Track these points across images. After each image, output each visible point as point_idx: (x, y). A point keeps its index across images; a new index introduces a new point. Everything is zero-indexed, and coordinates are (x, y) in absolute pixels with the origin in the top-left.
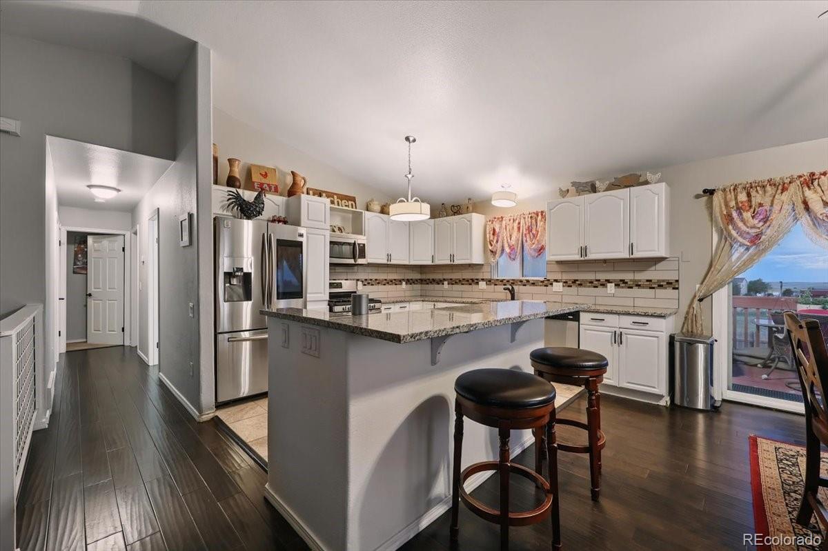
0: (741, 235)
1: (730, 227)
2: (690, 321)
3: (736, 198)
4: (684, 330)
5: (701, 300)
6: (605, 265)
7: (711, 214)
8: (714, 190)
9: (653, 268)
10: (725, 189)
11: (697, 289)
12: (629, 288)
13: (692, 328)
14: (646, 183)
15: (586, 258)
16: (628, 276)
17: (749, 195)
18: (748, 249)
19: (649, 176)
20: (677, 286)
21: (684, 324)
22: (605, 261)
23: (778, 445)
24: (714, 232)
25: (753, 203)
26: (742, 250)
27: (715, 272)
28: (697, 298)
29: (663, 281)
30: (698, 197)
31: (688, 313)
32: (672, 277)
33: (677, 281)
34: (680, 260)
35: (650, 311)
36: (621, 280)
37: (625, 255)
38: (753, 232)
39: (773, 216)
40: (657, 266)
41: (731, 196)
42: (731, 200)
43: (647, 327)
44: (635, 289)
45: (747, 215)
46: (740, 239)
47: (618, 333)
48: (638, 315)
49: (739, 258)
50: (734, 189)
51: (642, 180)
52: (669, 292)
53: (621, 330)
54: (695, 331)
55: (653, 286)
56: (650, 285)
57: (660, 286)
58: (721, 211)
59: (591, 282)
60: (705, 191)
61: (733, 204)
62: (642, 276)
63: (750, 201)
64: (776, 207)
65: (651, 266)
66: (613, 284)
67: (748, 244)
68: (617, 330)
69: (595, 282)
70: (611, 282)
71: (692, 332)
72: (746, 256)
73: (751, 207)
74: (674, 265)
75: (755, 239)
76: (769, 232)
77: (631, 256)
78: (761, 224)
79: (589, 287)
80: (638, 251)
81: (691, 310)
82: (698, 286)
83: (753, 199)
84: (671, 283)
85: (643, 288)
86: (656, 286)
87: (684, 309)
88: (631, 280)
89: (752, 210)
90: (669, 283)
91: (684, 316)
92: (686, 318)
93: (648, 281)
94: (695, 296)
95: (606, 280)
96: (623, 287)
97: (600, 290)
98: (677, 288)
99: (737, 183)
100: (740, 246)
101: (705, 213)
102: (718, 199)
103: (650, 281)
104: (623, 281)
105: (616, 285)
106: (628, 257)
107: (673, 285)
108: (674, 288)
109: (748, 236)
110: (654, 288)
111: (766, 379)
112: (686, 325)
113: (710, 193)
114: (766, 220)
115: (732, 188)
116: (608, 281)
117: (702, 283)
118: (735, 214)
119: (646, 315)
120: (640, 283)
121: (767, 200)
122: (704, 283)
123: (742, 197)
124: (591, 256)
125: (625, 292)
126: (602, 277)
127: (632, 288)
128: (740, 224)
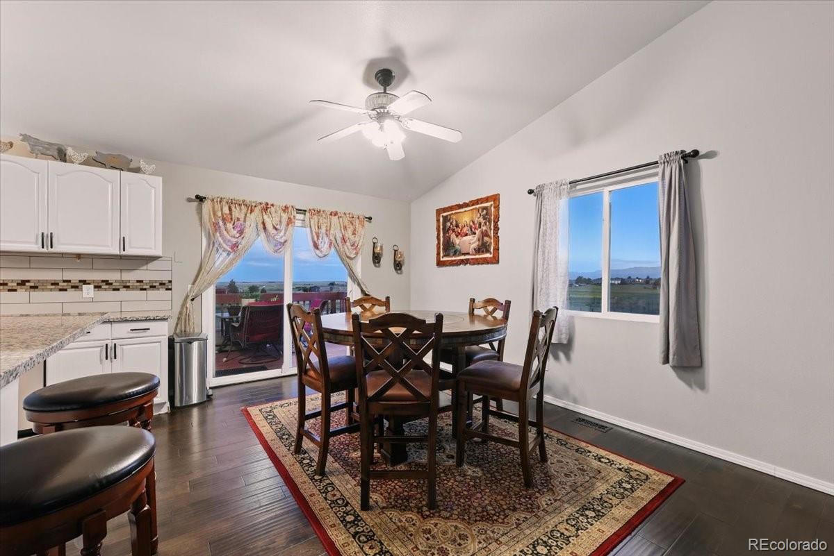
0: (224, 241)
1: (218, 234)
2: (183, 321)
3: (222, 210)
4: (178, 331)
5: (192, 300)
6: (78, 261)
7: (201, 219)
8: (205, 198)
9: (145, 267)
10: (213, 200)
11: (189, 289)
12: (114, 290)
13: (185, 328)
14: (137, 170)
15: (50, 250)
16: (113, 276)
17: (230, 209)
18: (228, 255)
19: (143, 164)
20: (170, 287)
21: (177, 324)
22: (79, 256)
23: (262, 406)
24: (203, 237)
25: (233, 216)
26: (225, 254)
27: (205, 274)
28: (190, 298)
29: (156, 281)
30: (189, 200)
31: (181, 313)
32: (165, 277)
33: (170, 282)
34: (173, 260)
35: (152, 315)
36: (103, 281)
37: (115, 250)
38: (234, 240)
39: (246, 230)
40: (149, 265)
41: (217, 207)
42: (218, 210)
43: (147, 333)
44: (123, 292)
45: (230, 226)
46: (224, 245)
47: (111, 345)
48: (138, 320)
49: (223, 261)
50: (220, 202)
51: (132, 165)
52: (162, 293)
53: (114, 341)
54: (188, 329)
55: (144, 287)
56: (141, 286)
57: (153, 287)
58: (210, 218)
59: (55, 284)
60: (197, 197)
61: (219, 214)
62: (131, 276)
63: (231, 214)
64: (248, 223)
65: (143, 265)
66: (92, 286)
67: (229, 249)
68: (109, 342)
69: (61, 284)
70: (89, 284)
71: (185, 331)
72: (227, 260)
73: (231, 219)
74: (166, 265)
75: (235, 246)
76: (244, 242)
77: (123, 253)
78: (238, 235)
79: (51, 290)
80: (131, 247)
81: (185, 310)
82: (190, 286)
83: (233, 213)
84: (164, 284)
85: (133, 289)
86: (148, 287)
87: (177, 309)
88: (116, 281)
89: (233, 222)
90: (162, 284)
91: (177, 316)
92: (179, 319)
93: (138, 281)
94: (187, 297)
95: (80, 281)
96: (105, 290)
97: (71, 294)
98: (171, 289)
99: (223, 196)
100: (224, 251)
101: (196, 218)
102: (207, 206)
103: (141, 281)
104: (107, 282)
105: (95, 287)
106: (118, 253)
107: (166, 285)
108: (167, 289)
109: (229, 244)
110: (145, 289)
111: (226, 361)
112: (179, 326)
113: (200, 199)
114: (241, 232)
115: (219, 200)
116: (84, 282)
117: (193, 284)
118: (221, 223)
119: (147, 320)
120: (128, 284)
121: (242, 217)
122: (196, 283)
123: (226, 210)
124: (59, 248)
125: (108, 295)
126: (75, 276)
127: (118, 290)
128: (225, 233)
